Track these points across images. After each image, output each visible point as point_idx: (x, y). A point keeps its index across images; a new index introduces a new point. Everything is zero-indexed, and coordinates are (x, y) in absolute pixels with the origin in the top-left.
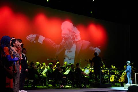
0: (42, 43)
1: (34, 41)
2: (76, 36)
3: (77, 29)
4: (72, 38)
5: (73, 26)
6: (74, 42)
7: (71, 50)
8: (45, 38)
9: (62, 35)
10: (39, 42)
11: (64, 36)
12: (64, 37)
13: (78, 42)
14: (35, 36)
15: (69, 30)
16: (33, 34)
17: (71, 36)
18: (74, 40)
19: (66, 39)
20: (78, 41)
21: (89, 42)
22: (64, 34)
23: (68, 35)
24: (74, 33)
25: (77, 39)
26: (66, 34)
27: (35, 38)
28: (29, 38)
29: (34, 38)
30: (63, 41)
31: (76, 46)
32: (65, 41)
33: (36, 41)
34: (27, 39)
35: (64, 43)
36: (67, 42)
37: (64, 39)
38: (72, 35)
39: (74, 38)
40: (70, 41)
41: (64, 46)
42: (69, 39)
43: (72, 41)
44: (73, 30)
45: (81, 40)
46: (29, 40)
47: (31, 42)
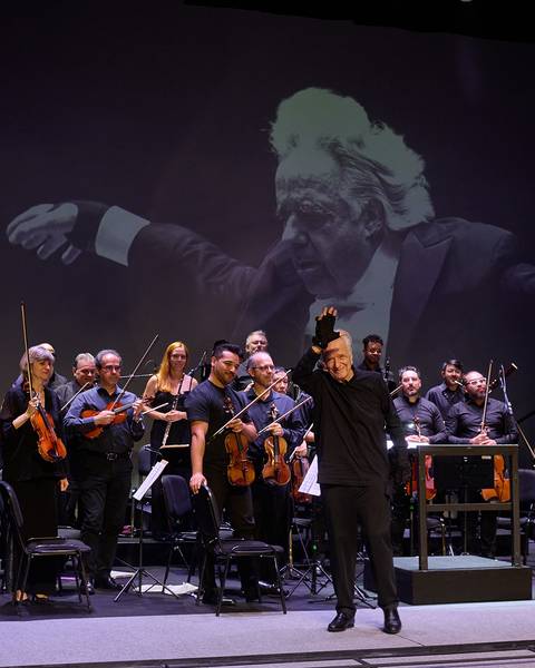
0: (123, 259)
1: (65, 247)
2: (396, 195)
3: (401, 138)
4: (357, 206)
5: (368, 122)
6: (376, 240)
7: (352, 300)
8: (148, 223)
9: (281, 196)
10: (100, 251)
11: (295, 195)
12: (294, 207)
13: (412, 239)
14: (68, 211)
15: (334, 149)
16: (57, 201)
17: (356, 192)
18: (375, 226)
19: (311, 219)
20: (408, 230)
21: (509, 233)
22: (294, 184)
23: (323, 189)
24: (378, 169)
25: (401, 212)
26: (309, 183)
27: (70, 230)
28: (25, 227)
29: (63, 225)
30: (289, 233)
31: (397, 263)
32: (302, 238)
33: (79, 252)
34: (12, 238)
35: (296, 246)
36: (319, 239)
37: (292, 218)
38: (362, 189)
39: (373, 212)
40: (344, 229)
41: (300, 271)
42: (337, 219)
43: (361, 227)
44: (364, 152)
45: (437, 216)
46: (24, 243)
47: (45, 257)
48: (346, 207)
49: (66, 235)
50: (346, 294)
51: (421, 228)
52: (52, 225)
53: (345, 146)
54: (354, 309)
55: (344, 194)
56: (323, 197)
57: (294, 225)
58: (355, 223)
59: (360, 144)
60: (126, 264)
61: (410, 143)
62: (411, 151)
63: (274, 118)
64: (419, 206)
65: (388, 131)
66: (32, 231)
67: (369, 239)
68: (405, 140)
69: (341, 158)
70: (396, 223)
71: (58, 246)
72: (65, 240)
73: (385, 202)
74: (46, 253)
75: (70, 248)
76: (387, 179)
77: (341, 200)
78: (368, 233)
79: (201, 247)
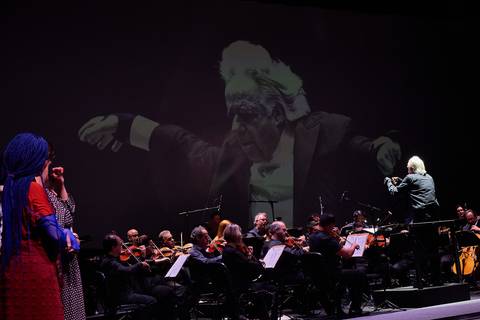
0: (146, 148)
1: (112, 143)
2: (289, 101)
3: (288, 68)
4: (270, 108)
5: (270, 59)
6: (282, 126)
7: (272, 162)
8: (157, 124)
9: (229, 105)
10: (133, 143)
11: (236, 104)
12: (237, 110)
13: (300, 125)
14: (113, 120)
15: (254, 75)
16: (106, 114)
17: (268, 100)
18: (280, 119)
19: (246, 117)
20: (299, 119)
21: (348, 118)
22: (236, 97)
23: (251, 99)
24: (278, 86)
25: (293, 110)
26: (243, 96)
27: (114, 131)
28: (89, 131)
30: (235, 125)
31: (292, 140)
32: (243, 129)
33: (121, 144)
34: (82, 138)
35: (241, 133)
36: (251, 128)
37: (236, 116)
38: (272, 98)
39: (279, 111)
40: (264, 122)
41: (243, 148)
42: (260, 116)
43: (273, 120)
44: (269, 77)
45: (313, 110)
46: (89, 141)
47: (102, 148)
48: (264, 109)
49: (113, 134)
50: (269, 158)
51: (304, 119)
52: (103, 129)
53: (260, 74)
54: (274, 168)
55: (262, 102)
56: (251, 104)
57: (238, 121)
58: (269, 118)
59: (267, 72)
60: (148, 149)
61: (293, 70)
62: (293, 75)
63: (221, 59)
64: (302, 106)
65: (282, 64)
66: (93, 133)
67: (278, 126)
68: (291, 69)
69: (258, 81)
70: (291, 117)
71: (109, 141)
72: (112, 138)
73: (284, 105)
74: (102, 146)
75: (116, 142)
76: (284, 91)
77: (261, 105)
78: (277, 123)
79: (188, 137)
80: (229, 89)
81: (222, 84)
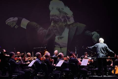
2: (69, 18)
4: (63, 20)
6: (66, 26)
8: (29, 21)
9: (51, 18)
10: (22, 26)
11: (53, 18)
13: (71, 26)
14: (16, 19)
15: (59, 10)
16: (14, 17)
18: (65, 23)
19: (56, 22)
20: (71, 24)
21: (85, 25)
22: (53, 16)
23: (57, 17)
24: (66, 14)
25: (69, 21)
26: (55, 16)
28: (9, 21)
29: (15, 21)
30: (52, 24)
31: (68, 30)
32: (54, 25)
33: (18, 26)
34: (7, 23)
35: (54, 27)
36: (57, 25)
37: (53, 21)
38: (63, 17)
39: (65, 21)
40: (61, 24)
41: (54, 31)
42: (60, 22)
43: (63, 23)
44: (64, 11)
45: (75, 22)
46: (9, 24)
47: (12, 27)
48: (61, 20)
49: (16, 23)
50: (61, 35)
51: (72, 24)
52: (13, 21)
53: (61, 10)
55: (61, 18)
56: (57, 18)
57: (53, 23)
58: (62, 23)
59: (63, 9)
60: (26, 29)
61: (71, 9)
62: (71, 11)
64: (72, 21)
65: (67, 7)
66: (10, 22)
68: (70, 9)
69: (60, 12)
70: (69, 23)
71: (14, 25)
72: (15, 24)
73: (67, 19)
74: (12, 26)
75: (16, 26)
77: (60, 19)
78: (64, 25)
79: (38, 26)
80: (51, 13)
81: (49, 11)
